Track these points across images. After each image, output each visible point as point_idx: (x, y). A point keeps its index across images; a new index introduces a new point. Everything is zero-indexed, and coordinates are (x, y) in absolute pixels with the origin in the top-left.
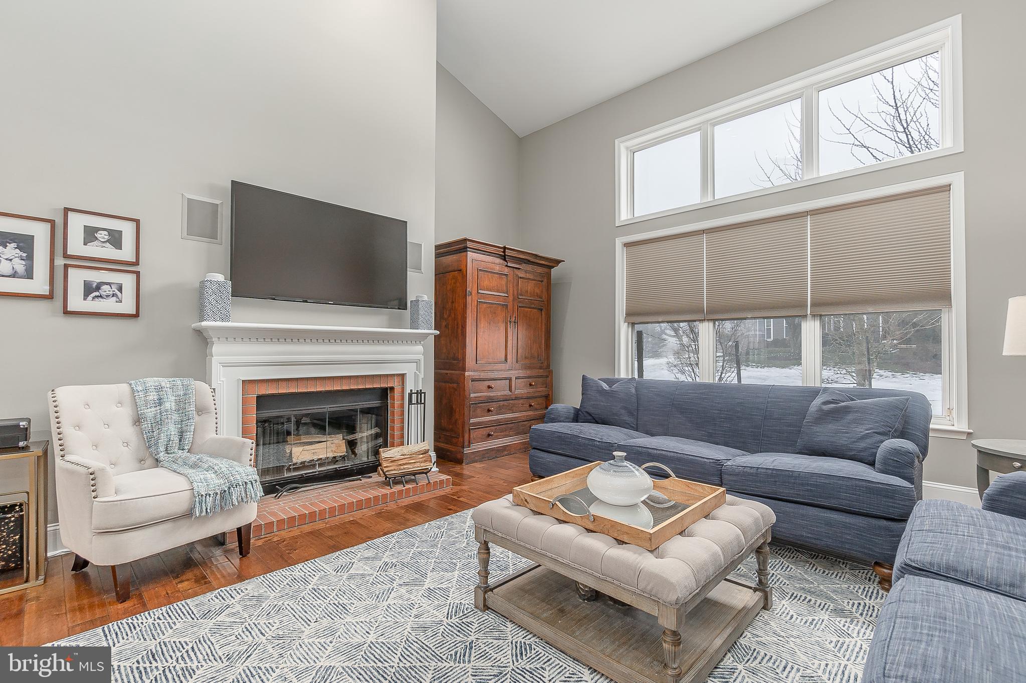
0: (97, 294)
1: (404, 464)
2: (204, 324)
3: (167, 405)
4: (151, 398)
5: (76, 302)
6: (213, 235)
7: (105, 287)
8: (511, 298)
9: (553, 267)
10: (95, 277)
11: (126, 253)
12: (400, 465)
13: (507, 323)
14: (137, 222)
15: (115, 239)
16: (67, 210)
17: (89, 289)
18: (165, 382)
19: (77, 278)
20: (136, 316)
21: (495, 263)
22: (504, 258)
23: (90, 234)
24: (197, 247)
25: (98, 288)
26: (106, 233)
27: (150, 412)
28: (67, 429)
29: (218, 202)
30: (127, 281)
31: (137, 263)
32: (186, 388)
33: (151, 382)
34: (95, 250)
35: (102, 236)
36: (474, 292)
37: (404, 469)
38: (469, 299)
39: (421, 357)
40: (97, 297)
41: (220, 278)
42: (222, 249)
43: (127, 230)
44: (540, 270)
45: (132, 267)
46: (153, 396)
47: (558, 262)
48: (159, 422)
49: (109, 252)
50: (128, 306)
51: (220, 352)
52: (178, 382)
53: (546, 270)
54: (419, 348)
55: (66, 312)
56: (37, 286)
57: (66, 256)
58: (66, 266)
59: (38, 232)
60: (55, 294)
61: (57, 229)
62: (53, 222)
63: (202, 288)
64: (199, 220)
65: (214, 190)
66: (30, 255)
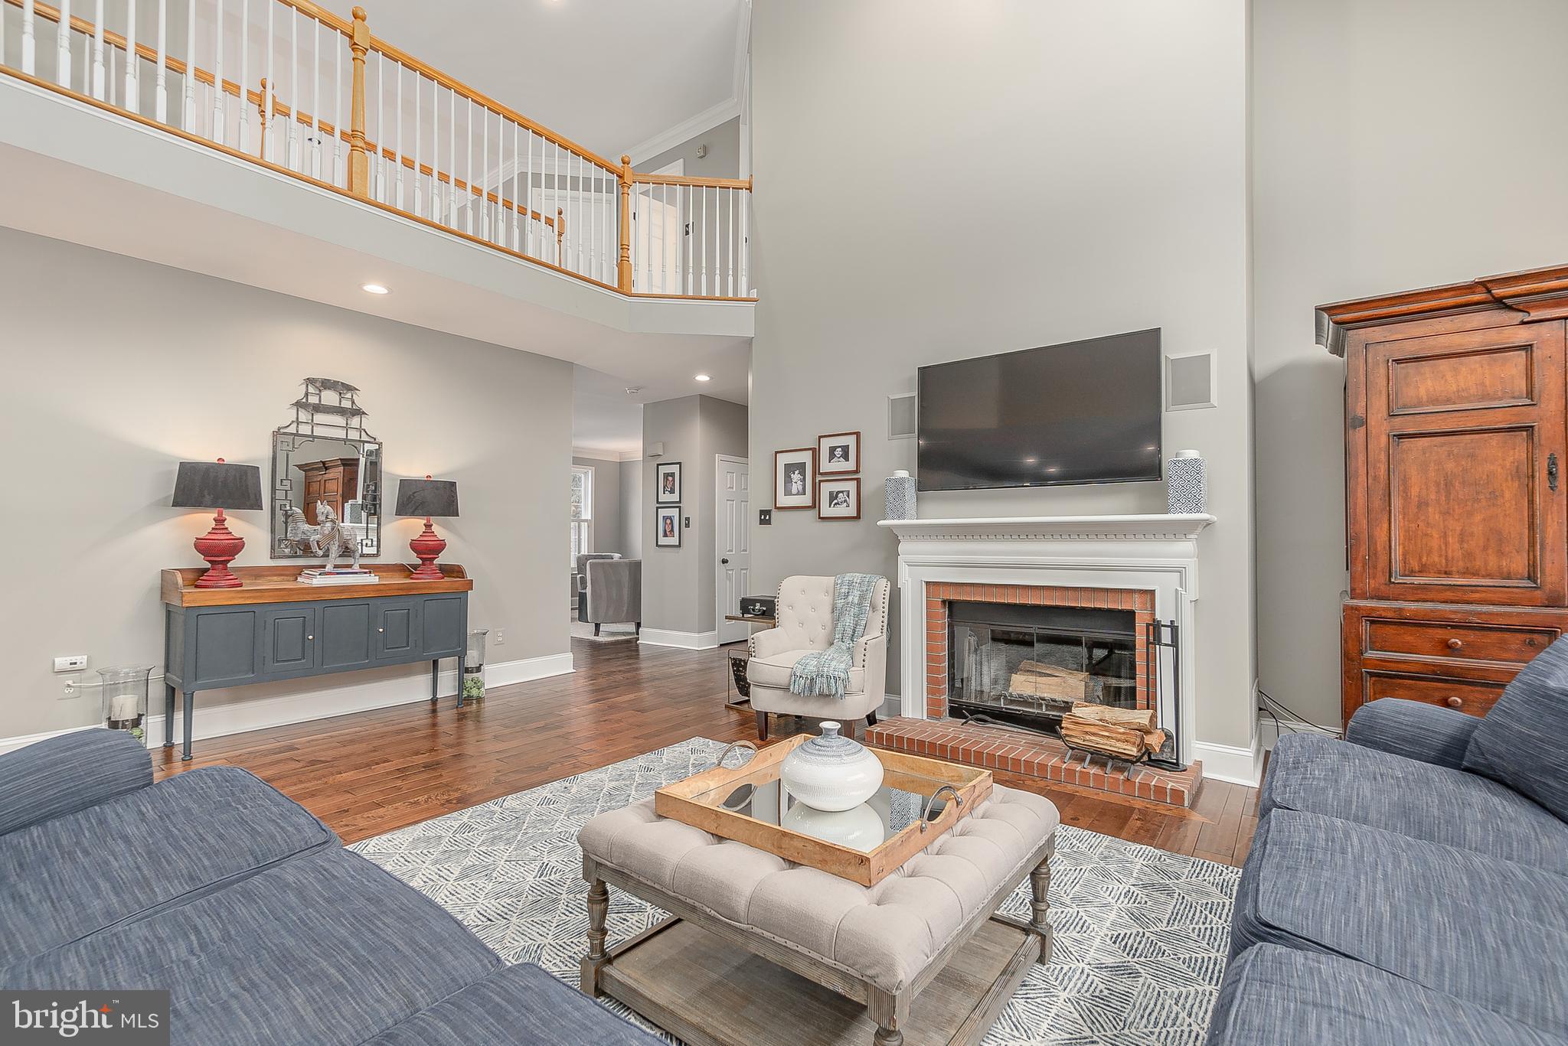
0: (836, 501)
1: (1094, 734)
3: (850, 598)
4: (843, 590)
5: (826, 510)
6: (912, 431)
7: (840, 495)
10: (835, 487)
12: (1087, 733)
14: (858, 434)
15: (845, 453)
16: (820, 438)
17: (833, 497)
18: (857, 578)
20: (857, 518)
23: (832, 452)
24: (899, 444)
25: (836, 496)
26: (840, 449)
27: (841, 604)
29: (913, 394)
30: (851, 486)
31: (858, 472)
33: (849, 577)
34: (834, 466)
35: (838, 452)
36: (1378, 415)
37: (1090, 741)
38: (1356, 436)
40: (836, 504)
41: (909, 474)
45: (855, 475)
49: (842, 466)
50: (852, 511)
55: (821, 518)
56: (806, 500)
57: (820, 474)
58: (820, 481)
59: (806, 458)
60: (815, 505)
61: (815, 453)
62: (813, 450)
63: (886, 486)
64: (900, 418)
65: (910, 383)
66: (804, 479)
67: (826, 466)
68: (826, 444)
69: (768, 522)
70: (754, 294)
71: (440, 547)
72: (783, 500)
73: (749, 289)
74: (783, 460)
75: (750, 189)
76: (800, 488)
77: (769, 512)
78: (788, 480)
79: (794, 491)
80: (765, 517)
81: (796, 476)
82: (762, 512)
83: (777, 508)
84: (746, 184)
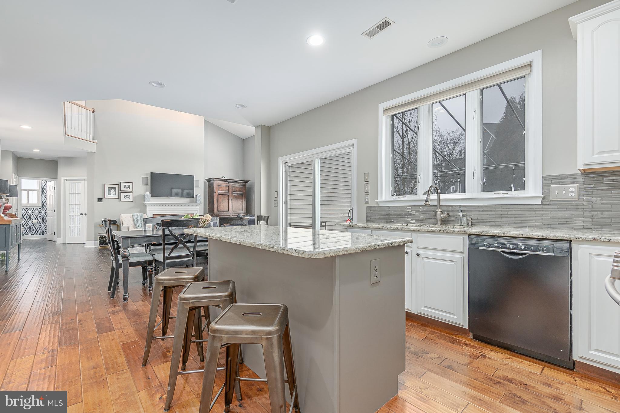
2: (145, 203)
6: (147, 184)
7: (127, 196)
8: (230, 193)
9: (247, 183)
11: (131, 189)
13: (229, 200)
14: (133, 183)
15: (129, 187)
16: (121, 182)
17: (125, 197)
18: (138, 214)
19: (123, 194)
20: (133, 201)
21: (225, 183)
22: (227, 181)
23: (125, 186)
24: (144, 187)
27: (136, 220)
28: (123, 221)
29: (148, 177)
30: (131, 194)
31: (133, 191)
32: (142, 215)
33: (136, 214)
34: (126, 189)
35: (127, 186)
36: (217, 192)
38: (215, 194)
39: (198, 209)
41: (149, 193)
42: (149, 186)
43: (131, 184)
44: (241, 184)
45: (131, 192)
46: (136, 217)
47: (249, 181)
48: (137, 221)
49: (128, 189)
51: (149, 208)
53: (245, 184)
54: (198, 207)
55: (121, 201)
56: (117, 196)
57: (121, 191)
58: (121, 192)
59: (117, 187)
60: (119, 197)
61: (120, 186)
62: (119, 185)
63: (145, 195)
64: (144, 181)
65: (147, 174)
66: (115, 191)
67: (122, 189)
68: (123, 184)
69: (102, 201)
70: (95, 141)
73: (94, 139)
75: (93, 112)
76: (114, 194)
77: (102, 199)
78: (109, 191)
79: (112, 194)
80: (100, 200)
81: (112, 191)
83: (105, 198)
84: (92, 110)
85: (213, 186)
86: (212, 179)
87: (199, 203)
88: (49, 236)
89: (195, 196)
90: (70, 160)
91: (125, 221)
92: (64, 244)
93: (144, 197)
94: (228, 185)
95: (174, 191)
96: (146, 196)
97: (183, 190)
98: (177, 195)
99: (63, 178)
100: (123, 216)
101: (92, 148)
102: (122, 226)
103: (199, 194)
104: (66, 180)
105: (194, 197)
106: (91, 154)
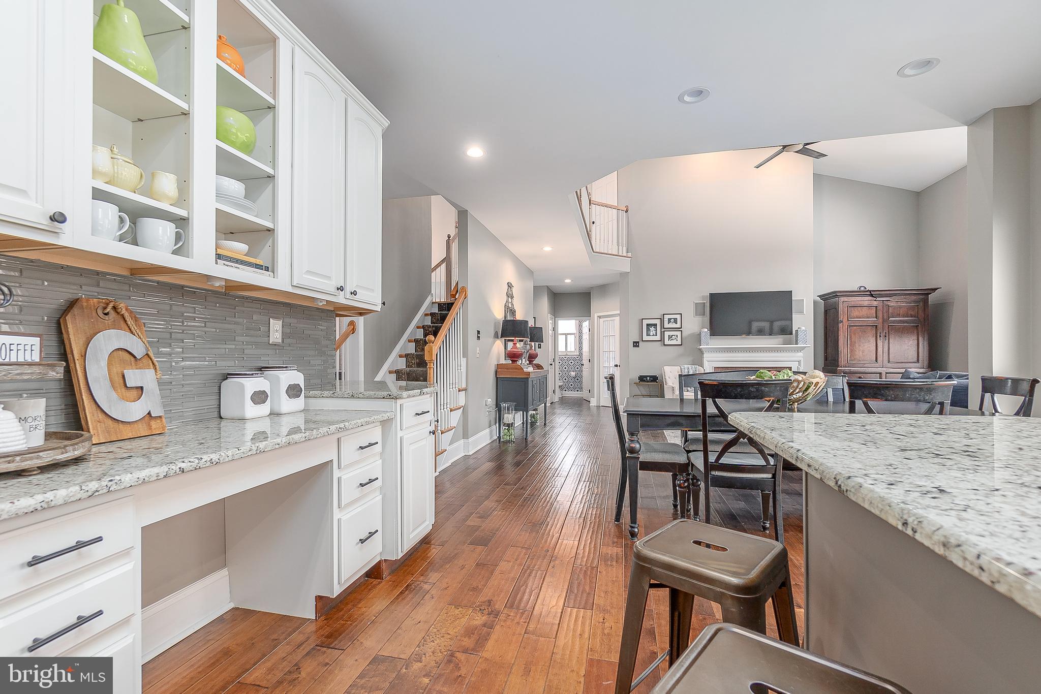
0: (672, 339)
2: (701, 347)
5: (667, 342)
6: (704, 314)
7: (673, 336)
8: (881, 320)
9: (931, 293)
11: (678, 325)
13: (876, 337)
14: (681, 314)
15: (675, 321)
16: (664, 314)
18: (690, 366)
20: (682, 345)
21: (866, 301)
22: (872, 295)
23: (669, 320)
24: (698, 319)
28: (667, 378)
29: (705, 302)
31: (681, 328)
32: (696, 368)
33: (686, 366)
34: (671, 325)
35: (672, 320)
36: (845, 320)
38: (840, 325)
39: (802, 359)
41: (706, 330)
42: (707, 318)
44: (914, 298)
45: (679, 329)
46: (687, 370)
47: (935, 290)
49: (674, 326)
51: (707, 356)
52: (693, 366)
53: (922, 296)
54: (800, 354)
55: (664, 345)
56: (658, 338)
57: (664, 328)
59: (658, 322)
60: (662, 340)
61: (662, 321)
62: (661, 319)
63: (700, 334)
64: (699, 309)
65: (703, 298)
66: (656, 329)
67: (666, 325)
68: (666, 317)
69: (638, 346)
70: (630, 255)
71: (536, 356)
72: (645, 338)
73: (627, 252)
74: (645, 322)
75: (627, 211)
76: (654, 333)
77: (638, 342)
78: (648, 330)
79: (651, 334)
80: (636, 344)
81: (652, 329)
82: (634, 342)
83: (643, 341)
84: (625, 209)
85: (836, 309)
86: (835, 294)
87: (803, 346)
88: (584, 394)
89: (794, 332)
90: (604, 289)
91: (669, 377)
92: (598, 407)
93: (698, 338)
94: (875, 303)
95: (756, 325)
96: (702, 335)
97: (772, 322)
98: (761, 332)
99: (596, 316)
100: (667, 369)
101: (625, 266)
102: (665, 385)
103: (803, 328)
104: (600, 317)
105: (791, 334)
106: (624, 275)
